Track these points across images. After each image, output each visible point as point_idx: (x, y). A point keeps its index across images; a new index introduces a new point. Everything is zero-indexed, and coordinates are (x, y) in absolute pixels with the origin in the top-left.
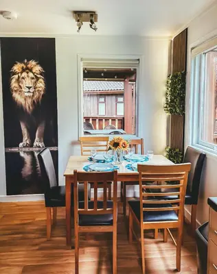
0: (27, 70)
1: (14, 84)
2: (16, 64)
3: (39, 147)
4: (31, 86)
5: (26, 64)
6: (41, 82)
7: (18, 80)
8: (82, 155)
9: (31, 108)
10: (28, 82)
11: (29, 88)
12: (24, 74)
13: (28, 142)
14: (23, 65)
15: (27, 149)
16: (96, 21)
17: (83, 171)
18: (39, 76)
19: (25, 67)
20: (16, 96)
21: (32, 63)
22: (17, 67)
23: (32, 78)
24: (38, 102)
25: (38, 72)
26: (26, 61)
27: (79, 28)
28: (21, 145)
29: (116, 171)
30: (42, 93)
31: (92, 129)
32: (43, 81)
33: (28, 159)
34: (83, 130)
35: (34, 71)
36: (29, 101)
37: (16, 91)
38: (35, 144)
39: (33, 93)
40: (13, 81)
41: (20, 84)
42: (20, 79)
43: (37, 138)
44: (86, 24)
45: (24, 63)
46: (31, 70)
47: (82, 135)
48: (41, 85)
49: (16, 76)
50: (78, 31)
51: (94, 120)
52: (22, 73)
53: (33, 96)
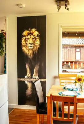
0: (30, 34)
1: (23, 42)
2: (25, 31)
3: (36, 79)
4: (32, 43)
5: (30, 31)
6: (38, 41)
7: (25, 40)
8: (60, 85)
9: (32, 55)
10: (30, 41)
11: (31, 44)
12: (29, 37)
13: (30, 76)
14: (28, 31)
15: (29, 80)
16: (69, 5)
17: (58, 95)
18: (37, 37)
19: (29, 32)
20: (24, 49)
21: (33, 30)
22: (25, 33)
23: (33, 39)
24: (36, 52)
25: (36, 35)
26: (30, 29)
27: (59, 10)
28: (26, 77)
29: (76, 97)
30: (38, 47)
31: (70, 68)
32: (38, 40)
33: (29, 85)
34: (61, 69)
35: (34, 34)
36: (31, 52)
37: (24, 46)
38: (33, 77)
39: (33, 47)
40: (23, 40)
41: (27, 42)
42: (26, 40)
43: (34, 74)
44: (63, 7)
45: (29, 31)
46: (32, 34)
47: (61, 73)
48: (38, 42)
49: (24, 38)
50: (58, 11)
51: (71, 63)
52: (27, 36)
53: (33, 49)
